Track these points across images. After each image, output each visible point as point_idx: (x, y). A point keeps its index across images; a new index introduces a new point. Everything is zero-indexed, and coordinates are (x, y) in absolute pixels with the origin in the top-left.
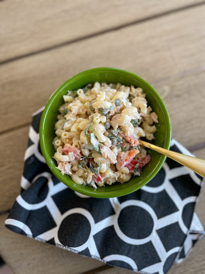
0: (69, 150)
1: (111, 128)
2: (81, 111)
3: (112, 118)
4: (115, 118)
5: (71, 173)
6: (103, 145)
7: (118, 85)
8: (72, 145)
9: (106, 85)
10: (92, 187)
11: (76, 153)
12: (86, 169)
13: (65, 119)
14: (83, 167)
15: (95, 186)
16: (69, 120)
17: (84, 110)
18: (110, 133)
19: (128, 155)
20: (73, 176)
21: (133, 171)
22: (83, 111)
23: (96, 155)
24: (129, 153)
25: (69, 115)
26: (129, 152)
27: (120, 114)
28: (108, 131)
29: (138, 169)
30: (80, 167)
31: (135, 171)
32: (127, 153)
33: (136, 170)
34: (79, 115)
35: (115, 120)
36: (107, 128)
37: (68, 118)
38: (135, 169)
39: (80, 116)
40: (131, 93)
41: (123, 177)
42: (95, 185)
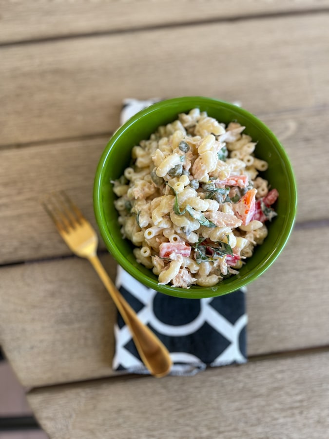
0: (170, 250)
1: (201, 184)
2: (147, 190)
3: (193, 171)
4: (196, 168)
5: (194, 280)
6: (208, 213)
7: (162, 129)
8: (169, 242)
9: (147, 143)
10: (233, 275)
11: (182, 248)
12: (210, 258)
13: (135, 213)
14: (204, 259)
15: (234, 272)
16: (141, 211)
17: (150, 187)
18: (204, 191)
19: (245, 203)
20: (200, 280)
21: (264, 218)
22: (150, 189)
23: (209, 232)
24: (245, 200)
25: (136, 206)
26: (244, 198)
27: (199, 158)
28: (200, 192)
29: (266, 210)
30: (200, 262)
31: (266, 215)
32: (242, 202)
33: (266, 212)
34: (148, 198)
35: (198, 170)
36: (197, 188)
37: (138, 210)
38: (264, 212)
39: (151, 197)
40: (186, 125)
41: (260, 234)
42: (234, 270)
